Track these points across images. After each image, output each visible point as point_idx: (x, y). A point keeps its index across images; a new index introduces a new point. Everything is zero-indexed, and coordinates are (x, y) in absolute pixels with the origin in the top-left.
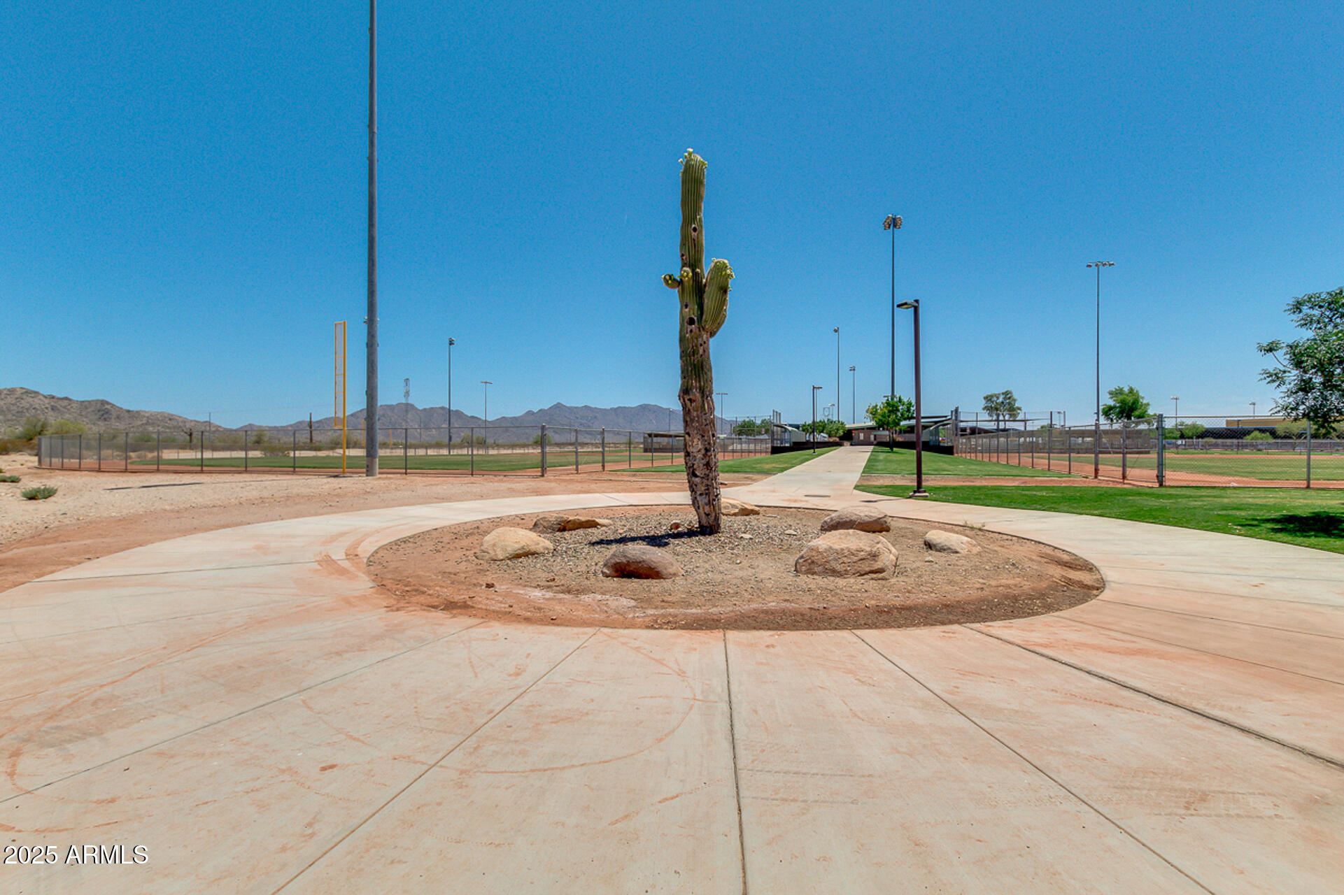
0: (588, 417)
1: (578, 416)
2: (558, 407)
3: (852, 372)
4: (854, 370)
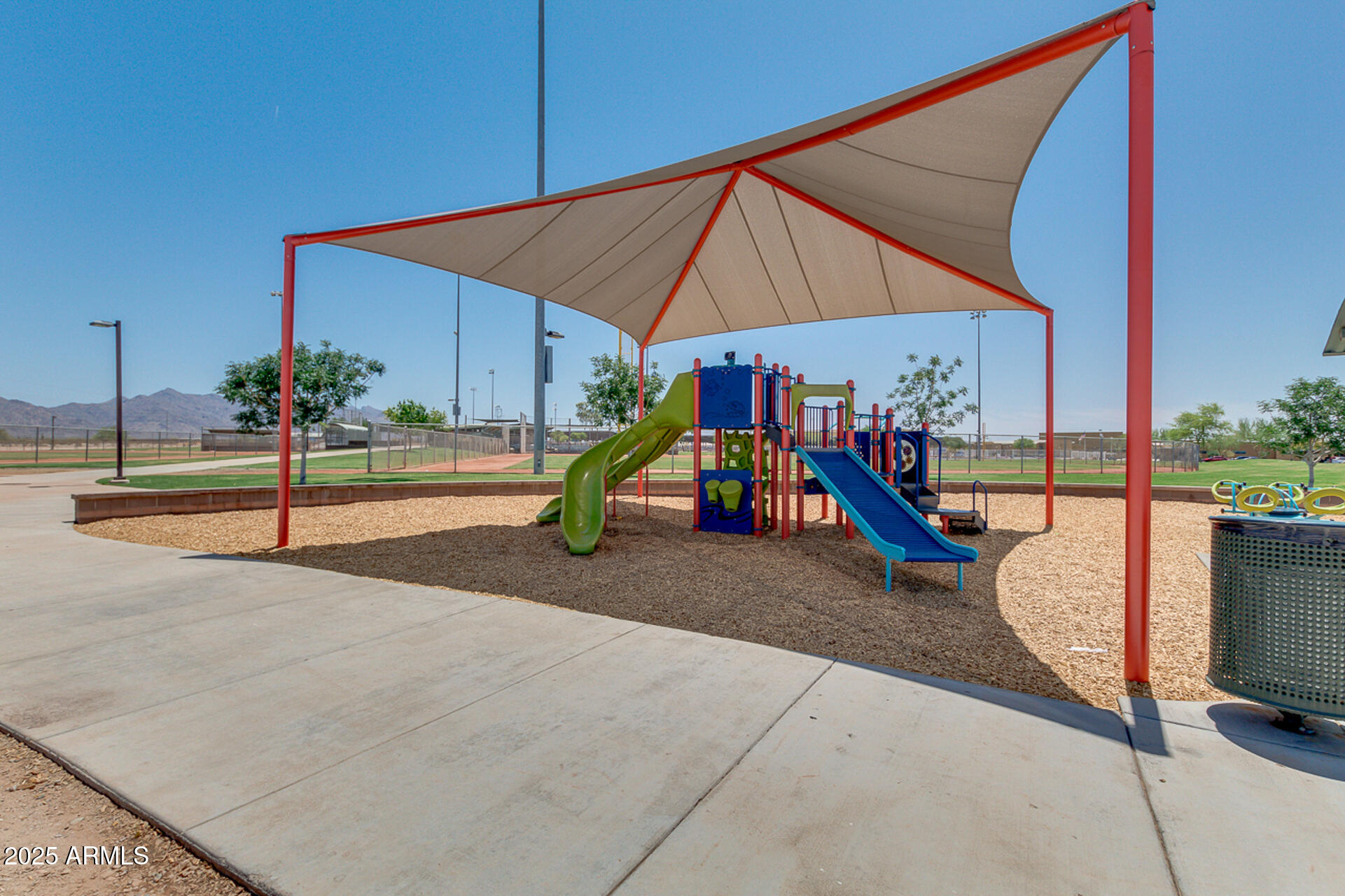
0: (214, 407)
1: (199, 406)
2: (168, 394)
3: (491, 375)
4: (493, 373)
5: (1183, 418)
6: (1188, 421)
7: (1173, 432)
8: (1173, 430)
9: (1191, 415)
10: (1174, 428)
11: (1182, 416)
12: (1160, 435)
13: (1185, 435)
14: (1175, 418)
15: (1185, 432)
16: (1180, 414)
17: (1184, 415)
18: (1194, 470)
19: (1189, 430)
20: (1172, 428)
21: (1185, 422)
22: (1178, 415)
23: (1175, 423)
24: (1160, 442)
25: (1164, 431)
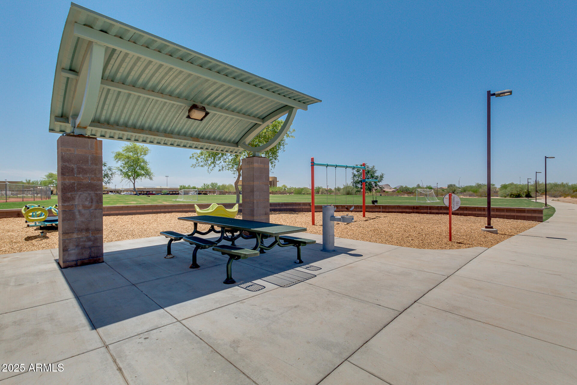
5: (49, 175)
6: (52, 177)
7: (44, 182)
8: (44, 181)
9: (53, 174)
10: (45, 180)
11: (49, 174)
12: (39, 183)
13: (50, 183)
14: (45, 175)
15: (50, 182)
16: (48, 174)
17: (50, 174)
18: (47, 199)
19: (52, 181)
20: (44, 180)
21: (50, 177)
22: (47, 174)
23: (45, 178)
24: (40, 187)
25: (41, 181)
